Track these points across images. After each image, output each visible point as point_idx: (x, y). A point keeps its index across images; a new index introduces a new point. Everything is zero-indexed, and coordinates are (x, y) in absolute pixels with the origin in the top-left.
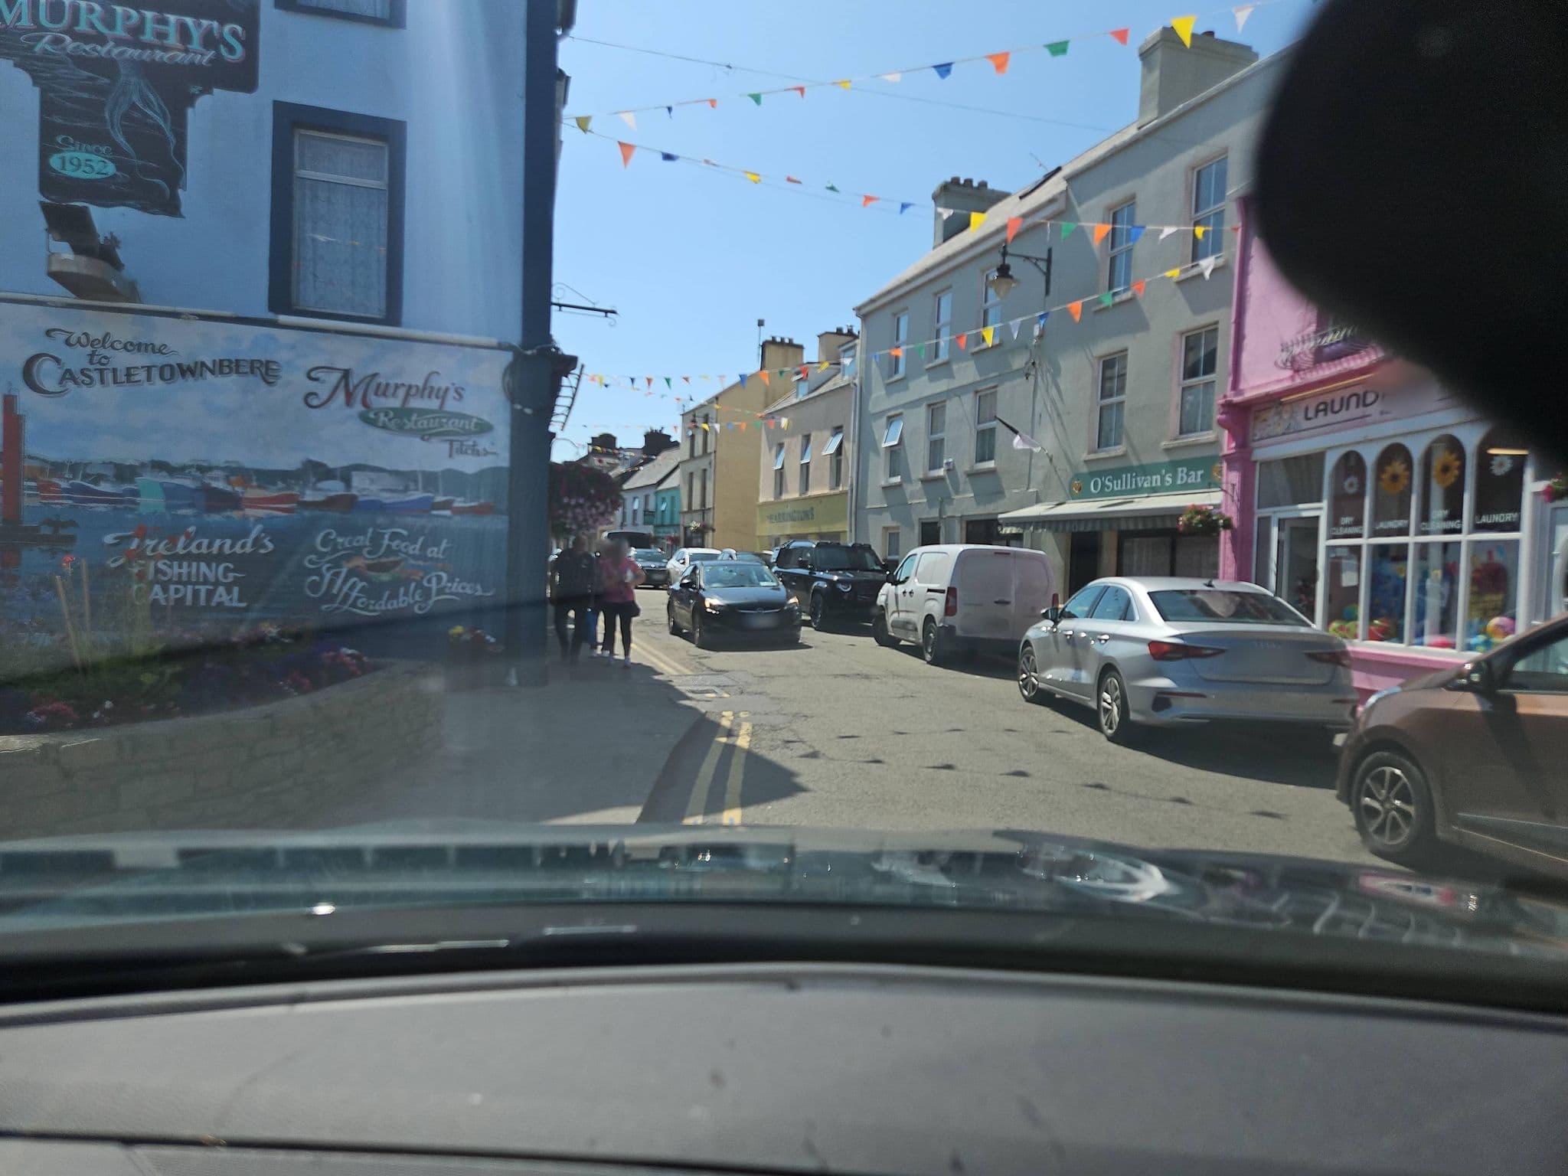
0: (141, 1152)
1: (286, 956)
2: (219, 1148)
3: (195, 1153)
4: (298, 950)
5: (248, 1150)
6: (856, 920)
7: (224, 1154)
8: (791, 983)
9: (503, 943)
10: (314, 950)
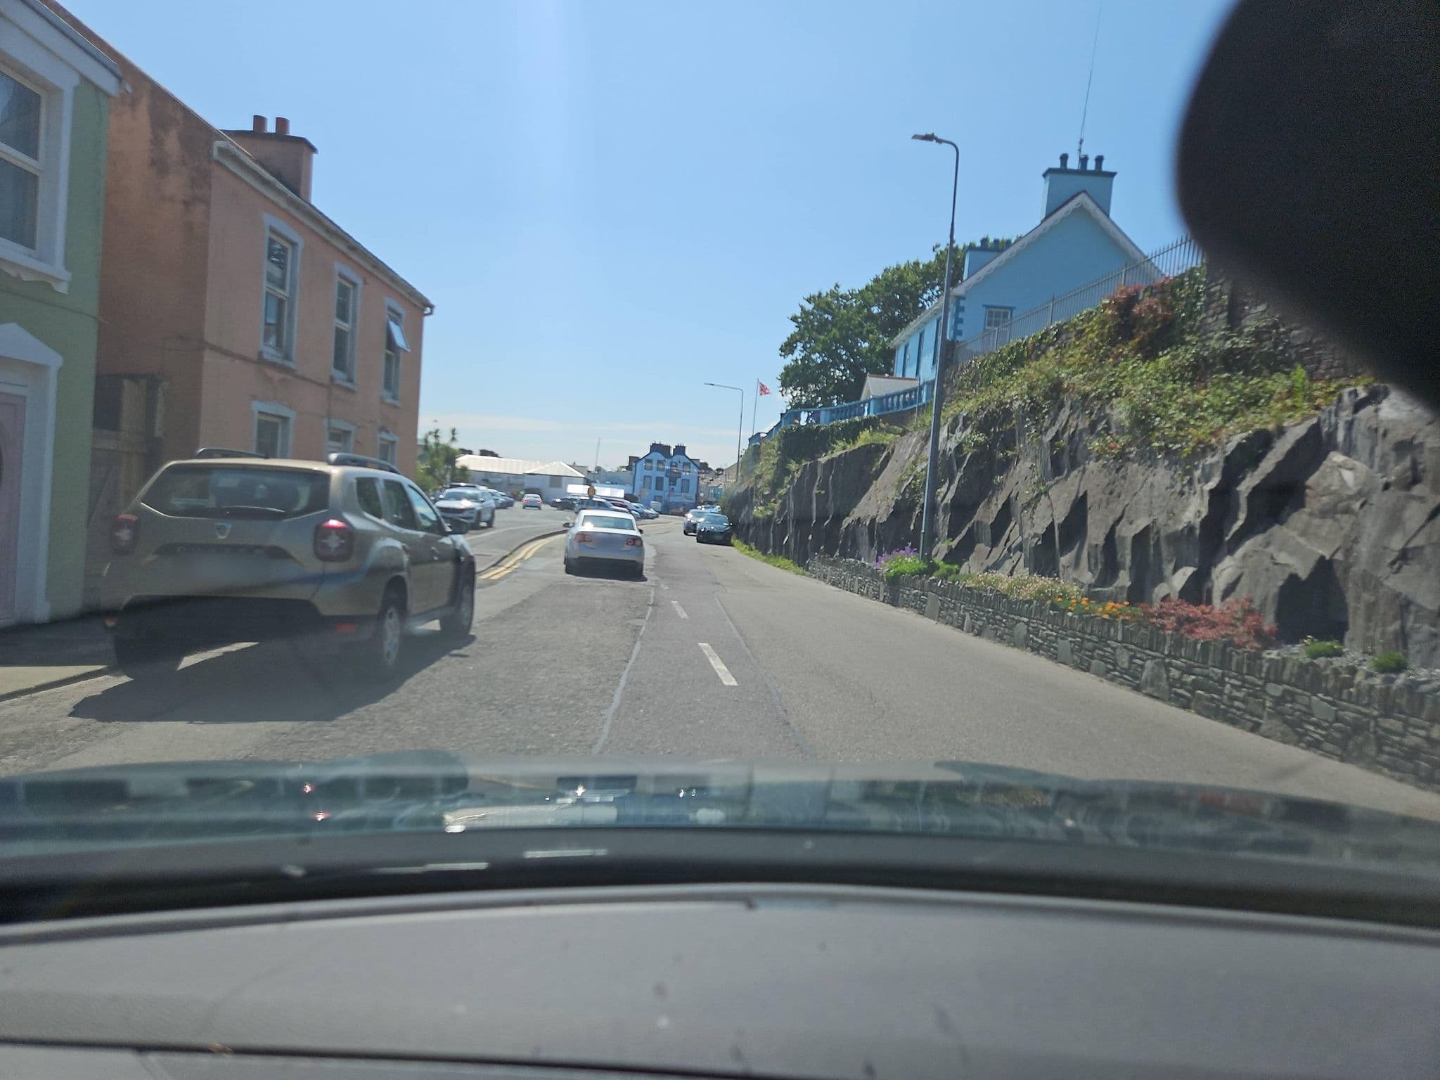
0: (153, 1058)
1: (286, 878)
2: (225, 1055)
3: (203, 1060)
4: (297, 872)
5: (252, 1057)
6: (809, 844)
7: (229, 1060)
8: (749, 901)
9: (482, 865)
10: (312, 872)
